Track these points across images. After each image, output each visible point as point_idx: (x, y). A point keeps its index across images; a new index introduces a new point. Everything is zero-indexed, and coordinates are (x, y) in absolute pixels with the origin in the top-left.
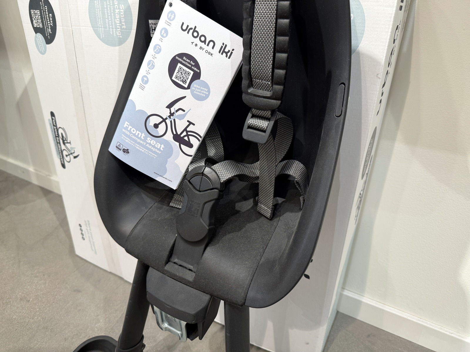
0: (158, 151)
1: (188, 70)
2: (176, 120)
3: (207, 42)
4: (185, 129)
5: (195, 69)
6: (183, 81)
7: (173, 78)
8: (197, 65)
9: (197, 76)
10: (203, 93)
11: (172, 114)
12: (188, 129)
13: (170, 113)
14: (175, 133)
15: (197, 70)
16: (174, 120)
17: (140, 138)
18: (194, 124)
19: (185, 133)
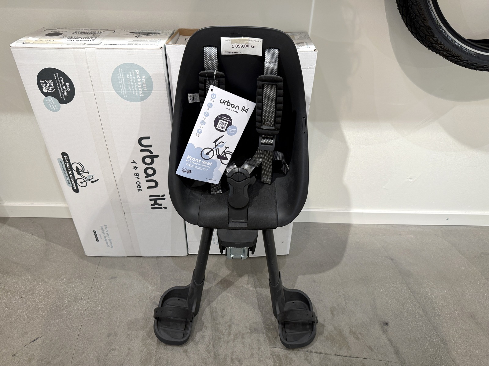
0: (209, 167)
1: (225, 122)
2: (219, 148)
3: (235, 107)
4: (224, 151)
5: (229, 121)
6: (223, 128)
7: (217, 128)
8: (230, 119)
9: (230, 124)
10: (233, 132)
11: (216, 146)
12: (225, 151)
13: (216, 145)
14: (218, 155)
15: (230, 121)
16: (218, 148)
17: (198, 163)
18: (229, 148)
19: (224, 153)
